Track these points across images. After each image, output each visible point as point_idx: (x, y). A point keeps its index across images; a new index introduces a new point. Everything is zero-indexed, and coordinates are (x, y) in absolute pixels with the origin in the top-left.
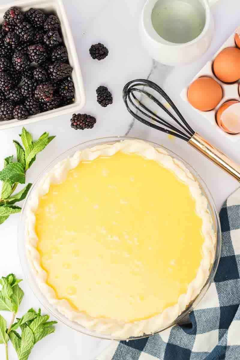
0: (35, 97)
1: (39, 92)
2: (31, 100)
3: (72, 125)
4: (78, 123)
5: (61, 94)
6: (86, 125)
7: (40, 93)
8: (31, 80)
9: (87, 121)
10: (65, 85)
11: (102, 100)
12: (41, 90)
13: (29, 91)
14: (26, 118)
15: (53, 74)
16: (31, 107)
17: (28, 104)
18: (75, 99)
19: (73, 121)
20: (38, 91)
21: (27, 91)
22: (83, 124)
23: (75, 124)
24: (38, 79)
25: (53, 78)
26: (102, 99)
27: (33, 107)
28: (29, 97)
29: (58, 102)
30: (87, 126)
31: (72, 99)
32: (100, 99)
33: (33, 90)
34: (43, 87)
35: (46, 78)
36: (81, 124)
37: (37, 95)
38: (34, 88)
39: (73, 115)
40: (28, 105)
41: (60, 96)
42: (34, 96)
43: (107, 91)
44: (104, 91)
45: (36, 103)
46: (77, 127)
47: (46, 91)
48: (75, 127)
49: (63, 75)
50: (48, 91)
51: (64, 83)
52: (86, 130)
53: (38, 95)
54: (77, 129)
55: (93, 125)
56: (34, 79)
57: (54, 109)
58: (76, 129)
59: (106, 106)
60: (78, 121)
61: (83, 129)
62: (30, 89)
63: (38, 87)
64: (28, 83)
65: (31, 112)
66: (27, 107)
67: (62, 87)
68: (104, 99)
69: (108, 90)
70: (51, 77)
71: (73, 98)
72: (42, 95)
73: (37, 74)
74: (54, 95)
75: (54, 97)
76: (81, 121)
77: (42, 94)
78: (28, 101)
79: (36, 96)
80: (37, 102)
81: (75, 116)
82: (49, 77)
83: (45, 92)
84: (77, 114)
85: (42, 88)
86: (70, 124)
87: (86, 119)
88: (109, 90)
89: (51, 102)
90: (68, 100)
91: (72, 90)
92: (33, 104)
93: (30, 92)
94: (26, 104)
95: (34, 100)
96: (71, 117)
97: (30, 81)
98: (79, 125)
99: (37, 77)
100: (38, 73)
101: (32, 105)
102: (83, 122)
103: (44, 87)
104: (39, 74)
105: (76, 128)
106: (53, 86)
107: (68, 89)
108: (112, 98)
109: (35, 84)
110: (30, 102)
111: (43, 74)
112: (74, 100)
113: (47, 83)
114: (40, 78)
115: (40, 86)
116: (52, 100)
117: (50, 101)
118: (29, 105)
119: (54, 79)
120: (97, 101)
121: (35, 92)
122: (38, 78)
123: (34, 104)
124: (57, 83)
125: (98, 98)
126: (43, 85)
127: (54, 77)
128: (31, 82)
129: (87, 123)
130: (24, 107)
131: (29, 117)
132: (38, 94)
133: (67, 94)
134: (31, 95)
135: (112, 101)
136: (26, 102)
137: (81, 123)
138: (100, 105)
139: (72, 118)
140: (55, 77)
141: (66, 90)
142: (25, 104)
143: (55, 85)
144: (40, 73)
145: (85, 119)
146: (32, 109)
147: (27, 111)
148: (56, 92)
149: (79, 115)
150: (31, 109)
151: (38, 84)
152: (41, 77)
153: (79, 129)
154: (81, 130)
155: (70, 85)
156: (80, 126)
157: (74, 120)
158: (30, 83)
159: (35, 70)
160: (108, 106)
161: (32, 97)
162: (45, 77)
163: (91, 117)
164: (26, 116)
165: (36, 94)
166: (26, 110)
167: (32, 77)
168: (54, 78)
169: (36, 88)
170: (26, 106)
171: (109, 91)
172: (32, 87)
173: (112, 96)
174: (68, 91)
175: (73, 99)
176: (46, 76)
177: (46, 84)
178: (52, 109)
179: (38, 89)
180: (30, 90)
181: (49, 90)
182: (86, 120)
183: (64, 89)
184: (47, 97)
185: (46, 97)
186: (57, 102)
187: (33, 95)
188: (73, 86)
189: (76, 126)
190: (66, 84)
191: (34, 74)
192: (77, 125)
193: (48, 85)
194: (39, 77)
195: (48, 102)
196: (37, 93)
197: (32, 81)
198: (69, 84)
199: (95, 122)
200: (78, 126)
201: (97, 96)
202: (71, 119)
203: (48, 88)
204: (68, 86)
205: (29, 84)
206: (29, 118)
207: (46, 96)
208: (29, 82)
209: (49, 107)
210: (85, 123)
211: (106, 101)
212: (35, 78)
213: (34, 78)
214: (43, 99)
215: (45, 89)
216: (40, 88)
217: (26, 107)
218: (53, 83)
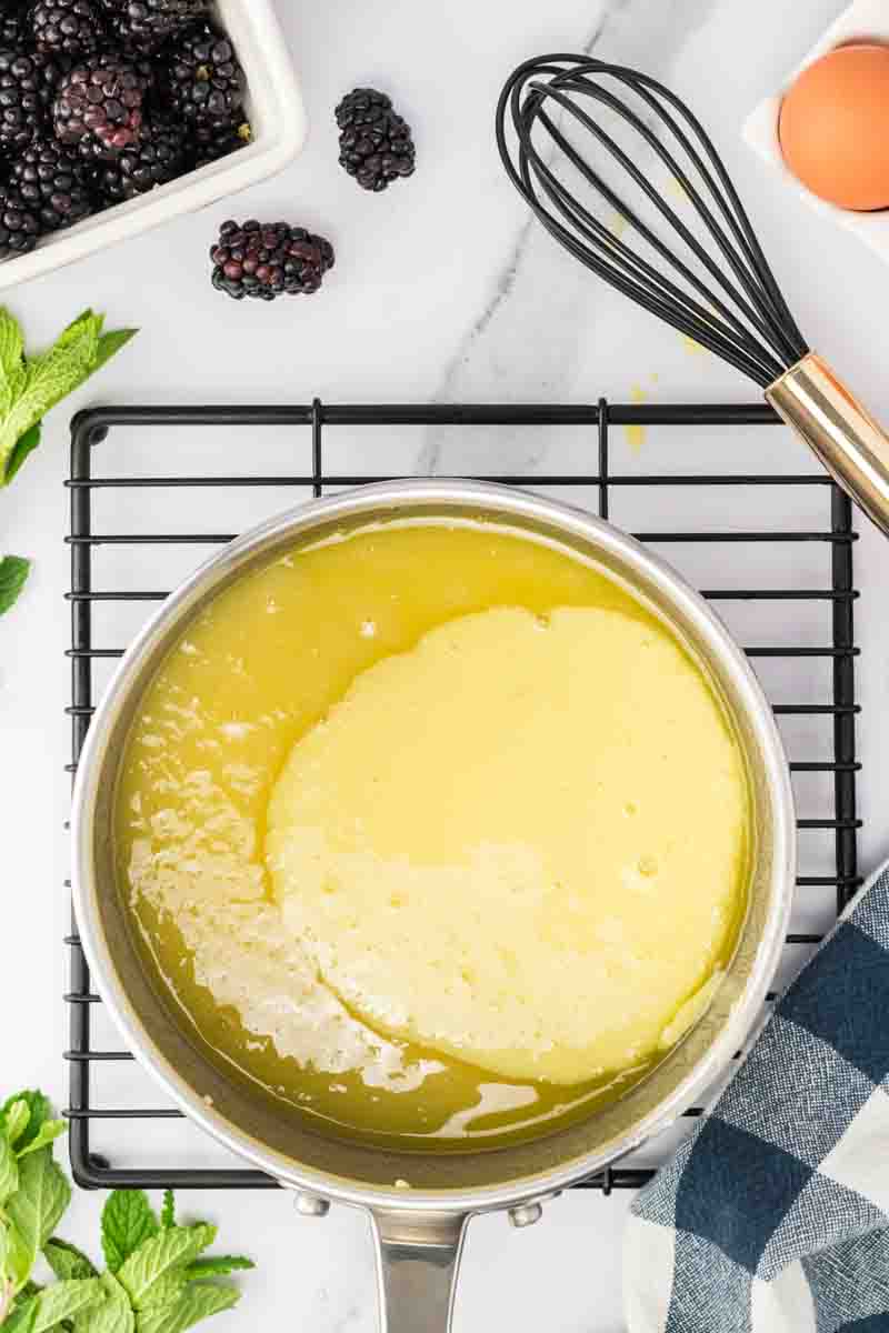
0: (58, 136)
1: (72, 107)
2: (37, 155)
3: (219, 275)
4: (248, 265)
5: (182, 106)
6: (285, 274)
7: (77, 112)
8: (26, 56)
9: (287, 257)
10: (194, 57)
11: (364, 157)
12: (83, 97)
13: (25, 112)
14: (31, 248)
15: (127, 13)
16: (45, 189)
17: (28, 175)
18: (249, 128)
19: (221, 253)
20: (65, 103)
21: (13, 113)
22: (271, 270)
23: (231, 271)
24: (56, 47)
25: (131, 30)
26: (363, 150)
27: (56, 190)
28: (26, 144)
29: (171, 147)
30: (291, 282)
31: (235, 128)
32: (351, 149)
33: (43, 108)
34: (89, 83)
35: (98, 40)
36: (261, 273)
37: (65, 121)
38: (44, 94)
39: (224, 226)
40: (28, 183)
41: (179, 117)
42: (53, 132)
43: (387, 113)
44: (376, 115)
45: (67, 169)
46: (242, 285)
47: (106, 98)
48: (233, 284)
49: (175, 12)
50: (116, 98)
51: (186, 50)
52: (283, 298)
53: (72, 124)
54: (239, 297)
55: (319, 275)
56: (36, 51)
57: (157, 185)
58: (235, 294)
59: (384, 186)
60: (245, 257)
61: (271, 297)
62: (28, 100)
63: (65, 84)
64: (16, 71)
65: (48, 214)
66: (27, 192)
67: (181, 73)
68: (374, 151)
69: (394, 108)
70: (118, 27)
71: (239, 124)
72: (87, 117)
73: (49, 23)
74: (147, 120)
75: (151, 128)
76: (262, 257)
77: (89, 112)
78: (26, 165)
79: (60, 127)
80: (72, 163)
81: (230, 230)
82: (111, 32)
83: (101, 104)
84: (240, 225)
85: (84, 86)
86: (211, 271)
87: (285, 248)
88: (397, 109)
89: (137, 155)
90: (215, 133)
91: (229, 78)
92: (51, 173)
93: (30, 119)
94: (20, 178)
95: (54, 152)
96: (215, 237)
97: (22, 60)
98: (252, 274)
99: (51, 36)
100: (54, 19)
101: (49, 181)
102: (273, 263)
103: (95, 81)
104: (58, 23)
105: (237, 289)
106: (138, 74)
107: (214, 75)
108: (411, 146)
109: (48, 76)
110: (36, 164)
111: (80, 19)
112: (247, 131)
113: (103, 61)
114: (66, 43)
115: (75, 79)
116: (144, 144)
117: (133, 149)
118: (36, 183)
119: (137, 39)
120: (341, 159)
121: (56, 112)
122: (59, 42)
123: (57, 174)
124: (150, 58)
125: (342, 146)
126: (90, 72)
127: (134, 27)
128: (26, 68)
129: (288, 267)
130: (10, 197)
131: (41, 243)
132: (72, 116)
133: (212, 102)
134: (36, 134)
135: (412, 162)
136: (18, 169)
137: (259, 264)
138: (354, 180)
139: (217, 243)
140: (139, 23)
141: (201, 84)
142: (13, 181)
143: (145, 68)
144: (63, 18)
145: (279, 247)
146: (49, 197)
147: (29, 210)
148: (157, 103)
149: (253, 226)
150: (44, 202)
151: (61, 74)
152: (72, 36)
153: (249, 293)
154: (259, 301)
155: (216, 57)
156: (258, 280)
157: (228, 251)
158: (22, 71)
159: (37, 8)
160: (390, 184)
161: (40, 139)
162: (93, 32)
163: (308, 236)
164: (26, 235)
165: (60, 116)
166: (22, 207)
167: (30, 44)
168: (137, 34)
169: (55, 94)
170: (18, 187)
171: (398, 113)
172: (35, 91)
173: (413, 137)
174: (213, 88)
175: (244, 129)
176: (93, 29)
177: (104, 67)
178: (145, 187)
179: (65, 94)
180: (25, 104)
181: (121, 88)
182: (287, 253)
183: (192, 79)
184: (118, 127)
185: (111, 126)
186: (165, 149)
187: (47, 129)
188: (233, 59)
189: (238, 280)
190: (196, 52)
191: (36, 27)
192: (244, 273)
193: (109, 68)
194: (64, 36)
195: (124, 154)
196: (65, 113)
197: (32, 62)
198: (211, 49)
199: (330, 266)
200: (245, 281)
201: (341, 139)
202: (214, 249)
203: (114, 80)
204: (209, 62)
205: (18, 79)
206: (39, 248)
207: (111, 120)
208: (19, 67)
209: (130, 176)
210: (281, 267)
211: (385, 162)
212: (47, 43)
213: (40, 46)
214: (99, 142)
215: (101, 87)
216: (77, 86)
217: (22, 196)
218: (134, 57)
